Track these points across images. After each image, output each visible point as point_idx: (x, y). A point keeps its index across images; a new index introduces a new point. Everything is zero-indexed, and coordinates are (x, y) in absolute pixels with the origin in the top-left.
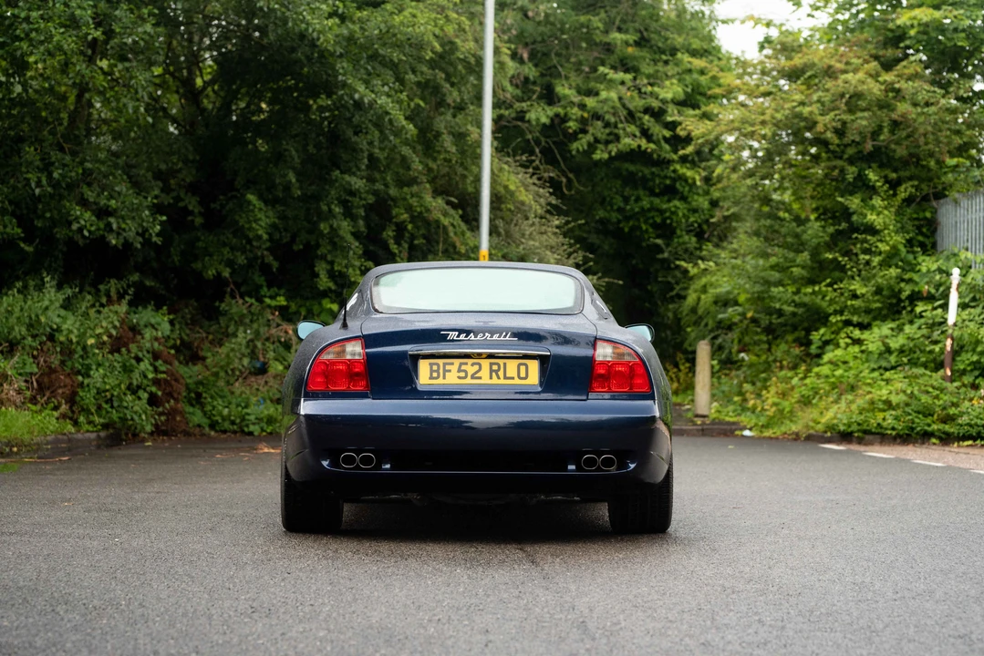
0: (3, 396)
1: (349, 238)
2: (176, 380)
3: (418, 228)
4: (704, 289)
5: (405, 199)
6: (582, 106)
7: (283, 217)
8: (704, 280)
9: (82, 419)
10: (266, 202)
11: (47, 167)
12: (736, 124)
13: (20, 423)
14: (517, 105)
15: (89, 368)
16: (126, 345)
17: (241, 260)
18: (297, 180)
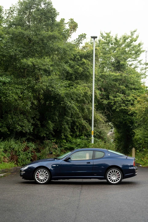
0: (5, 161)
1: (68, 129)
2: (36, 156)
3: (80, 126)
4: (138, 135)
5: (78, 121)
6: (114, 100)
7: (55, 125)
8: (138, 133)
9: (19, 164)
10: (52, 122)
11: (12, 118)
12: (138, 108)
13: (7, 166)
14: (101, 100)
15: (20, 155)
16: (26, 150)
17: (48, 133)
18: (58, 118)
